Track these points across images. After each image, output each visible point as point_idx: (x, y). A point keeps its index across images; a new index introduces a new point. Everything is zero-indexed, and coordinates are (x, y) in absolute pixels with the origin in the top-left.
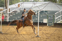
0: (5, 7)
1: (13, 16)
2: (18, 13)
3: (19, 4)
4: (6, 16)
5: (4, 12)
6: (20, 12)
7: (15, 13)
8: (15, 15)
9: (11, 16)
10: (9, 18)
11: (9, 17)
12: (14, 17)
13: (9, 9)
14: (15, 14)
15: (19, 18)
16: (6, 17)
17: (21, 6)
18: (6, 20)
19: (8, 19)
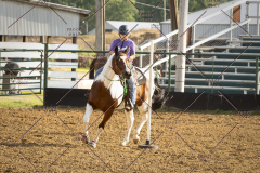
0: (169, 21)
1: (206, 63)
2: (231, 51)
3: (239, 8)
4: (172, 63)
5: (164, 44)
6: (244, 45)
7: (216, 50)
8: (215, 59)
9: (198, 64)
10: (187, 76)
11: (189, 72)
12: (210, 70)
13: (190, 30)
14: (218, 57)
15: (236, 73)
16: (174, 68)
17: (247, 17)
18: (173, 82)
19: (184, 79)
